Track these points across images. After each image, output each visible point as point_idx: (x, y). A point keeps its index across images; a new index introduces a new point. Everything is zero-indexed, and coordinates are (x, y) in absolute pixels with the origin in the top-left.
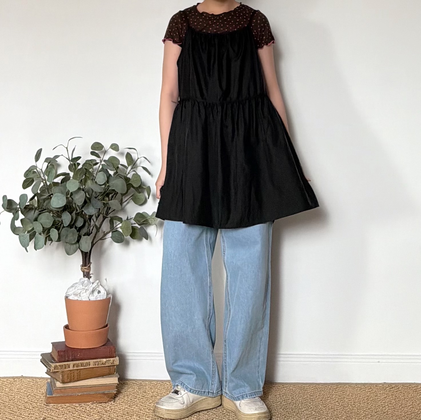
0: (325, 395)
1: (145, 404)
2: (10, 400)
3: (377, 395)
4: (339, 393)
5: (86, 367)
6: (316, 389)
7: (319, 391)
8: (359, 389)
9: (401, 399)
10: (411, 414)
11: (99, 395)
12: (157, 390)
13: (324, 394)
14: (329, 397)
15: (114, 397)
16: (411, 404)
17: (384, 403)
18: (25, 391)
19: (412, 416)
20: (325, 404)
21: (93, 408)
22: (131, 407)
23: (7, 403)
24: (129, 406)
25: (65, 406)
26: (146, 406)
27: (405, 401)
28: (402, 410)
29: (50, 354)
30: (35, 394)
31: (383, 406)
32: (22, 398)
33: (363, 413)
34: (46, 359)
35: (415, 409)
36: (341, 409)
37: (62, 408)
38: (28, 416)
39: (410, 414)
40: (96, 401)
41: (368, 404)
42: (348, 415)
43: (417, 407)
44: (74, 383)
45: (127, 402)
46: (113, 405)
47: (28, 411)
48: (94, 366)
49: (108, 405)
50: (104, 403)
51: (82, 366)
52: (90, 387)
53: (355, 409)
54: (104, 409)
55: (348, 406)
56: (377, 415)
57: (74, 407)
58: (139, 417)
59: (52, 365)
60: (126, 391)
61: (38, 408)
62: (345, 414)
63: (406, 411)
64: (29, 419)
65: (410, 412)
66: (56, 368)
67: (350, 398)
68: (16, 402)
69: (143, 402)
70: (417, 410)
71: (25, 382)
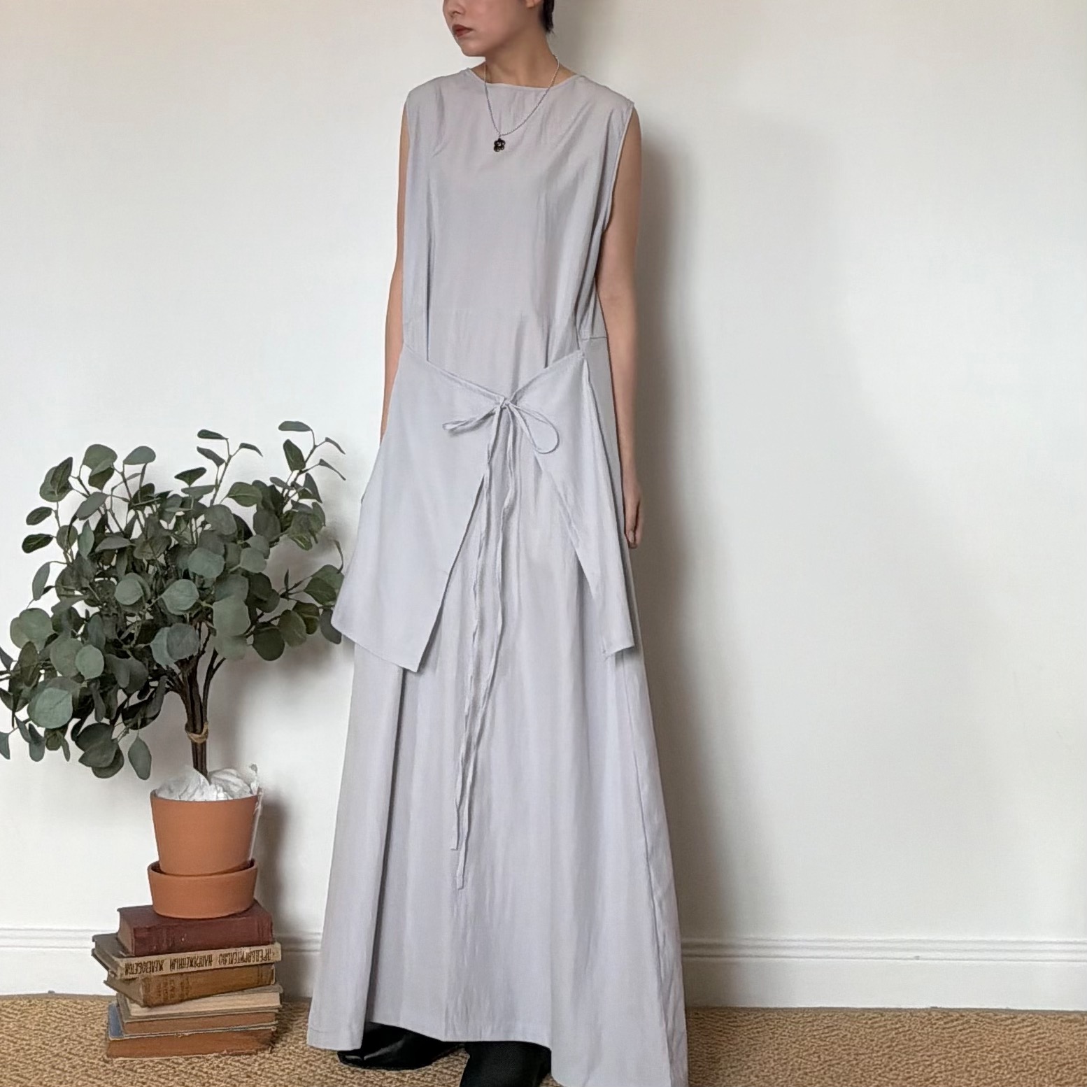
0: (785, 1036)
2: (18, 1051)
3: (914, 1037)
4: (821, 1032)
5: (201, 968)
6: (764, 1024)
7: (772, 1027)
8: (870, 1022)
9: (973, 1048)
11: (233, 1036)
13: (783, 1034)
14: (794, 1043)
15: (272, 1040)
16: (997, 1059)
18: (55, 1028)
20: (785, 1057)
21: (218, 1066)
22: (311, 1065)
23: (10, 1058)
24: (307, 1062)
25: (152, 1061)
27: (983, 1052)
29: (115, 937)
30: (78, 1036)
31: (928, 1063)
32: (47, 1045)
34: (105, 949)
36: (822, 1071)
37: (143, 1067)
40: (228, 1051)
41: (890, 1058)
43: (1010, 1067)
44: (175, 1007)
45: (302, 1052)
46: (268, 1059)
47: (59, 1075)
48: (223, 966)
49: (255, 1060)
50: (246, 1054)
51: (191, 965)
52: (213, 1017)
53: (858, 1070)
54: (244, 1069)
57: (171, 1065)
59: (121, 965)
60: (301, 1028)
61: (85, 1068)
65: (990, 1078)
66: (129, 971)
67: (848, 1045)
68: (31, 1057)
70: (1008, 1073)
71: (55, 1008)
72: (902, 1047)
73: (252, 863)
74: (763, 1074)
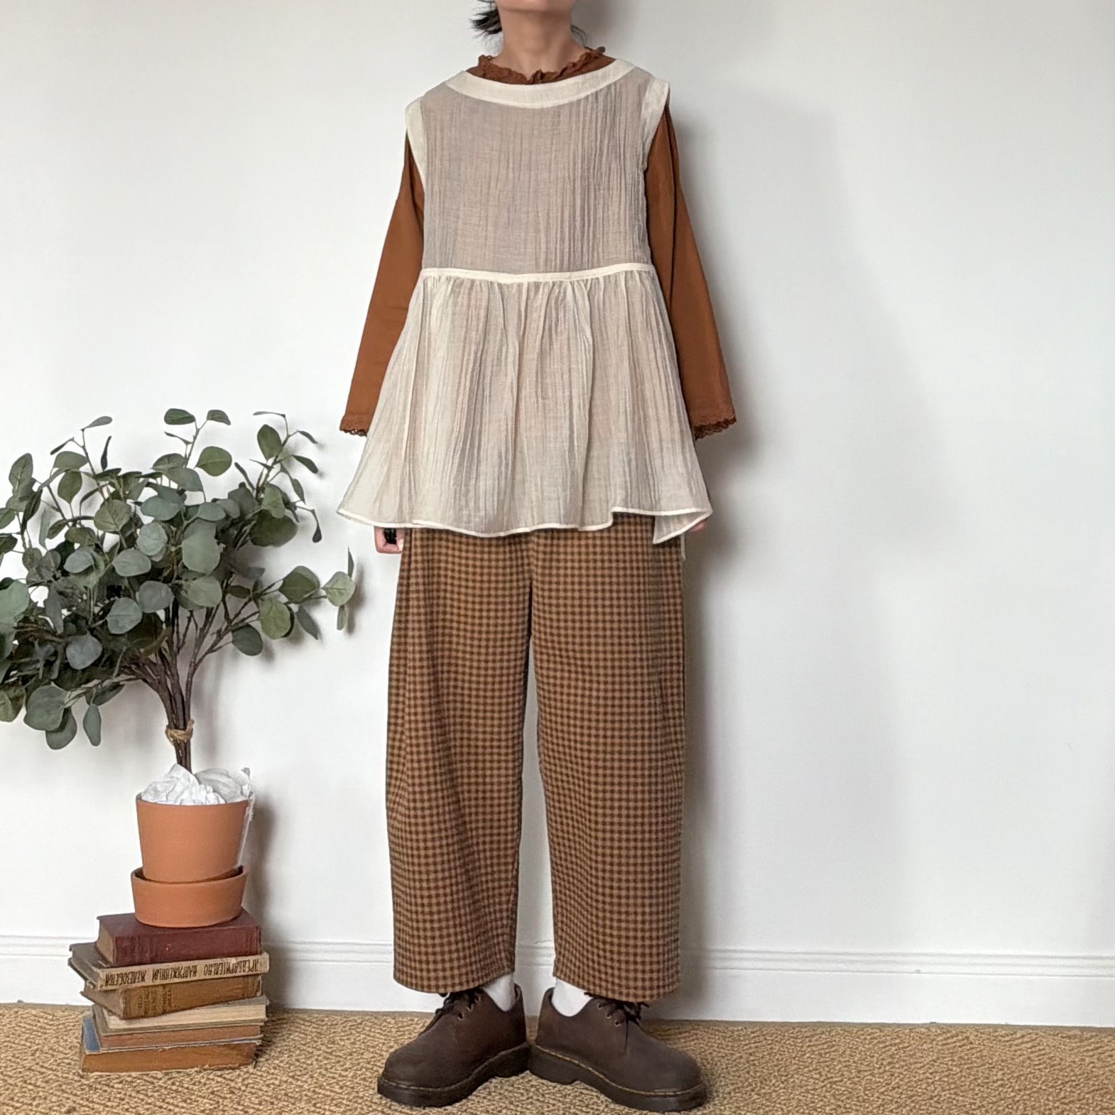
0: (784, 1051)
1: (331, 1072)
3: (914, 1054)
4: (820, 1047)
5: (185, 980)
9: (975, 1065)
10: (997, 1102)
11: (217, 1051)
12: (363, 1036)
13: (782, 1049)
14: (794, 1058)
15: (256, 1055)
16: (1000, 1077)
17: (931, 1073)
19: (999, 1106)
20: (785, 1074)
21: (200, 1082)
22: (298, 1080)
24: (292, 1077)
25: (130, 1076)
26: (334, 1078)
27: (984, 1068)
28: (977, 1091)
29: (94, 946)
31: (931, 1081)
32: (18, 1058)
33: (878, 1098)
34: (83, 959)
35: (1009, 1090)
36: (824, 1088)
37: (121, 1082)
38: (31, 1105)
39: (993, 1103)
40: (209, 1065)
41: (892, 1075)
42: (840, 1103)
43: (1013, 1085)
44: (155, 1020)
45: (287, 1065)
46: (252, 1073)
47: (31, 1090)
48: (208, 977)
49: (239, 1075)
50: (229, 1069)
51: (175, 976)
52: (195, 1030)
53: (860, 1087)
54: (227, 1084)
55: (841, 1081)
56: (913, 1105)
57: (151, 1079)
58: (315, 1105)
59: (101, 974)
60: (284, 1040)
61: (59, 1083)
62: (833, 1101)
63: (985, 1095)
64: (31, 1110)
65: (995, 1096)
66: (110, 982)
67: (848, 1061)
68: (2, 1070)
69: (329, 1066)
72: (902, 1063)
73: (240, 870)
74: (763, 1091)
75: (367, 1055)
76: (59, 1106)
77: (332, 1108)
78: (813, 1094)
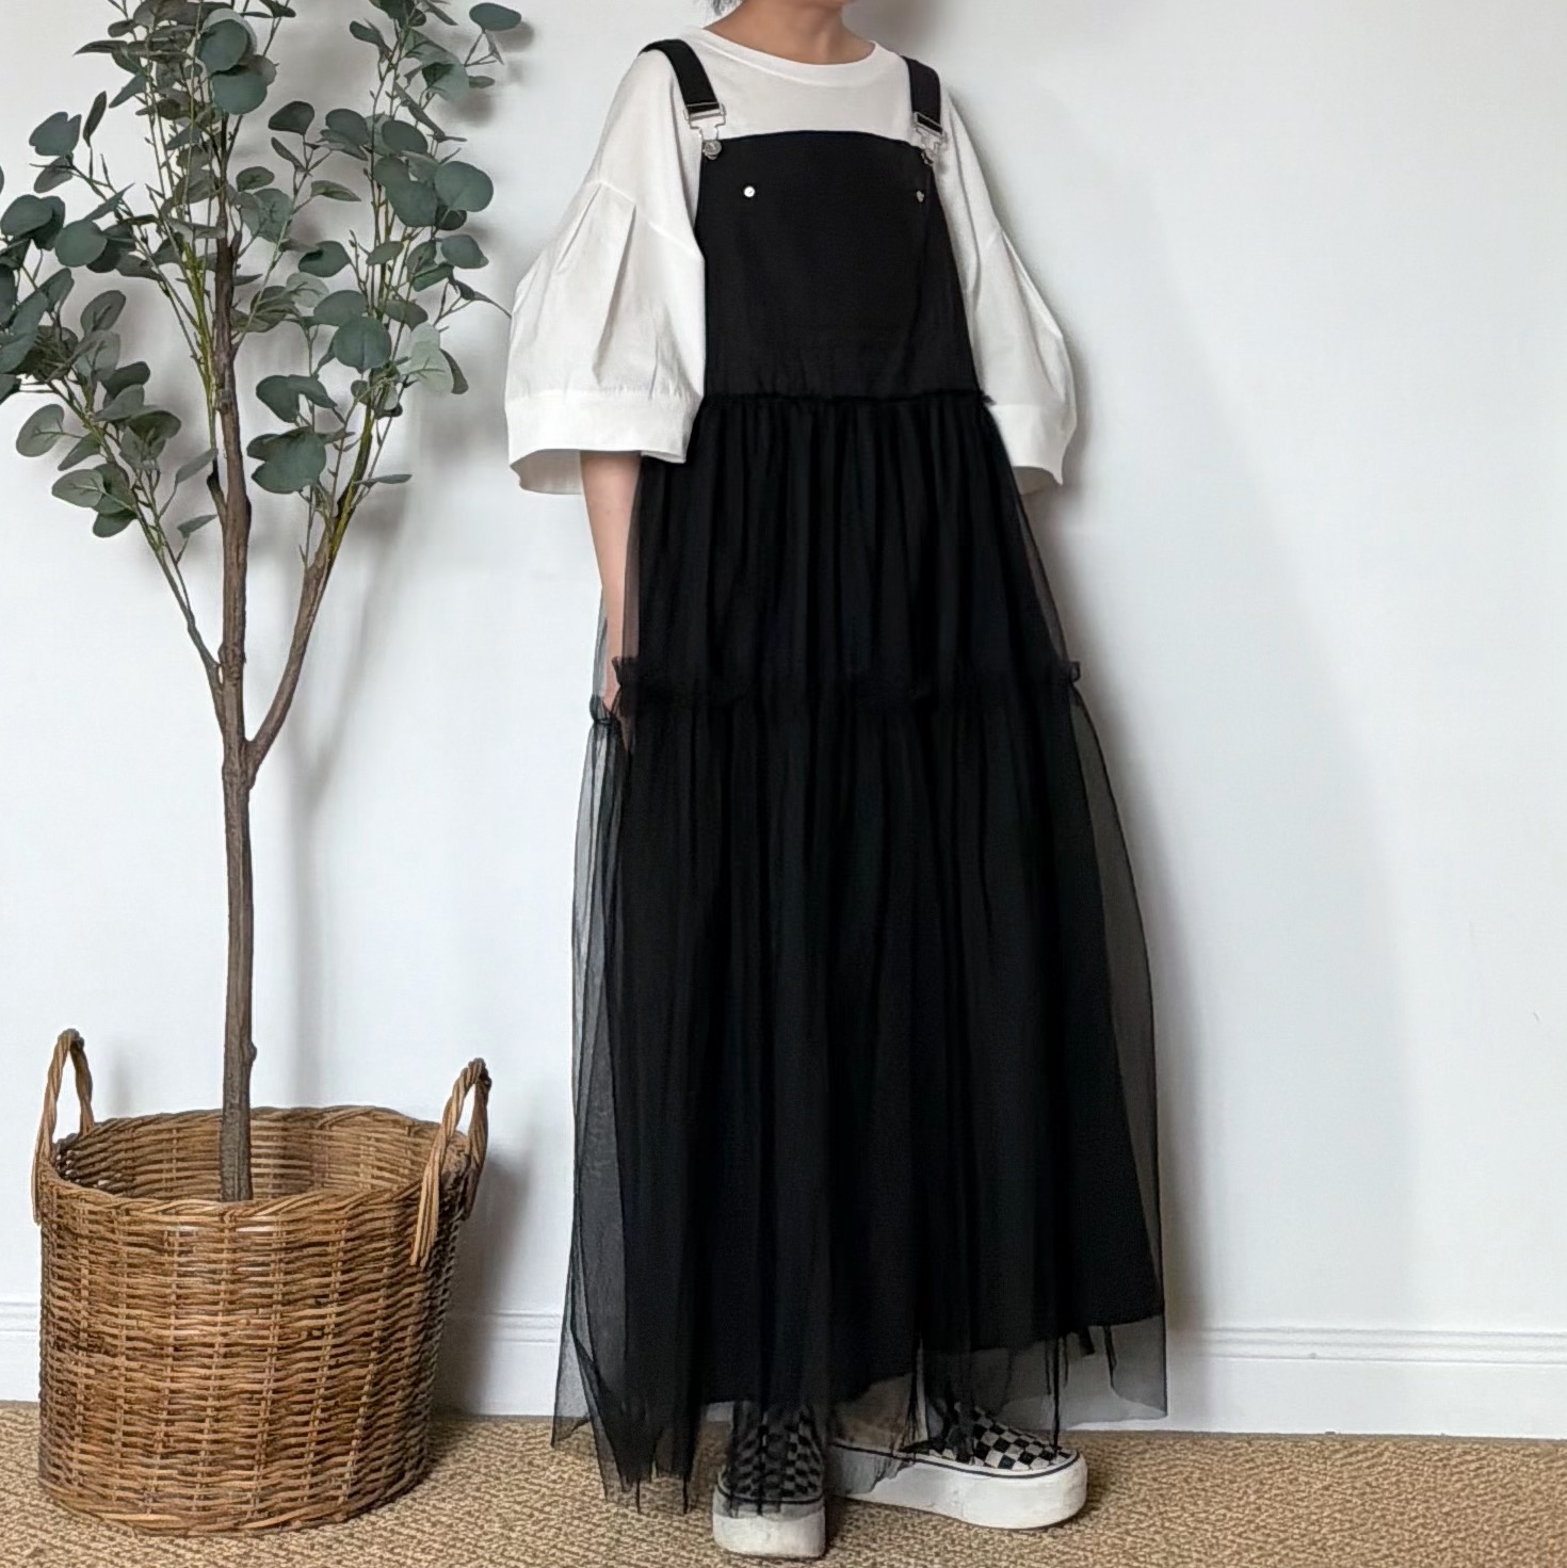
1: (421, 1504)
10: (1412, 1549)
12: (473, 1450)
17: (1317, 1507)
19: (1415, 1555)
26: (423, 1511)
28: (1383, 1534)
33: (1232, 1541)
35: (1433, 1533)
39: (1406, 1551)
42: (1175, 1550)
55: (1179, 1517)
56: (1284, 1552)
62: (1163, 1545)
63: (1396, 1539)
75: (476, 1479)
76: (21, 1547)
77: (418, 1555)
78: (1137, 1536)
